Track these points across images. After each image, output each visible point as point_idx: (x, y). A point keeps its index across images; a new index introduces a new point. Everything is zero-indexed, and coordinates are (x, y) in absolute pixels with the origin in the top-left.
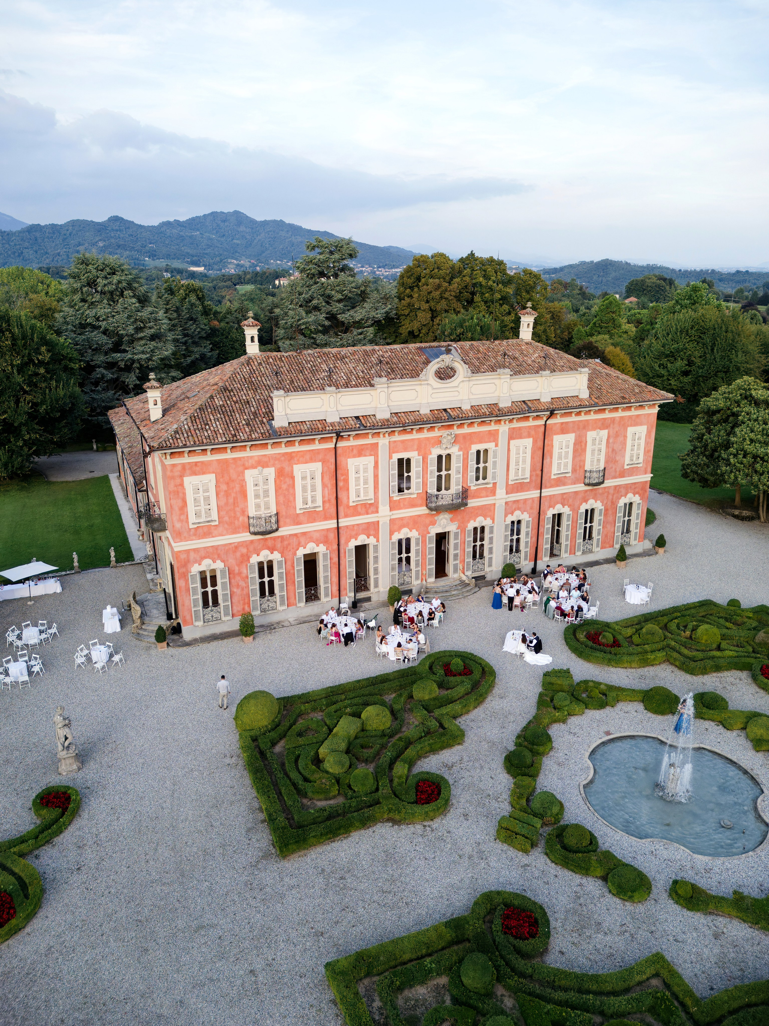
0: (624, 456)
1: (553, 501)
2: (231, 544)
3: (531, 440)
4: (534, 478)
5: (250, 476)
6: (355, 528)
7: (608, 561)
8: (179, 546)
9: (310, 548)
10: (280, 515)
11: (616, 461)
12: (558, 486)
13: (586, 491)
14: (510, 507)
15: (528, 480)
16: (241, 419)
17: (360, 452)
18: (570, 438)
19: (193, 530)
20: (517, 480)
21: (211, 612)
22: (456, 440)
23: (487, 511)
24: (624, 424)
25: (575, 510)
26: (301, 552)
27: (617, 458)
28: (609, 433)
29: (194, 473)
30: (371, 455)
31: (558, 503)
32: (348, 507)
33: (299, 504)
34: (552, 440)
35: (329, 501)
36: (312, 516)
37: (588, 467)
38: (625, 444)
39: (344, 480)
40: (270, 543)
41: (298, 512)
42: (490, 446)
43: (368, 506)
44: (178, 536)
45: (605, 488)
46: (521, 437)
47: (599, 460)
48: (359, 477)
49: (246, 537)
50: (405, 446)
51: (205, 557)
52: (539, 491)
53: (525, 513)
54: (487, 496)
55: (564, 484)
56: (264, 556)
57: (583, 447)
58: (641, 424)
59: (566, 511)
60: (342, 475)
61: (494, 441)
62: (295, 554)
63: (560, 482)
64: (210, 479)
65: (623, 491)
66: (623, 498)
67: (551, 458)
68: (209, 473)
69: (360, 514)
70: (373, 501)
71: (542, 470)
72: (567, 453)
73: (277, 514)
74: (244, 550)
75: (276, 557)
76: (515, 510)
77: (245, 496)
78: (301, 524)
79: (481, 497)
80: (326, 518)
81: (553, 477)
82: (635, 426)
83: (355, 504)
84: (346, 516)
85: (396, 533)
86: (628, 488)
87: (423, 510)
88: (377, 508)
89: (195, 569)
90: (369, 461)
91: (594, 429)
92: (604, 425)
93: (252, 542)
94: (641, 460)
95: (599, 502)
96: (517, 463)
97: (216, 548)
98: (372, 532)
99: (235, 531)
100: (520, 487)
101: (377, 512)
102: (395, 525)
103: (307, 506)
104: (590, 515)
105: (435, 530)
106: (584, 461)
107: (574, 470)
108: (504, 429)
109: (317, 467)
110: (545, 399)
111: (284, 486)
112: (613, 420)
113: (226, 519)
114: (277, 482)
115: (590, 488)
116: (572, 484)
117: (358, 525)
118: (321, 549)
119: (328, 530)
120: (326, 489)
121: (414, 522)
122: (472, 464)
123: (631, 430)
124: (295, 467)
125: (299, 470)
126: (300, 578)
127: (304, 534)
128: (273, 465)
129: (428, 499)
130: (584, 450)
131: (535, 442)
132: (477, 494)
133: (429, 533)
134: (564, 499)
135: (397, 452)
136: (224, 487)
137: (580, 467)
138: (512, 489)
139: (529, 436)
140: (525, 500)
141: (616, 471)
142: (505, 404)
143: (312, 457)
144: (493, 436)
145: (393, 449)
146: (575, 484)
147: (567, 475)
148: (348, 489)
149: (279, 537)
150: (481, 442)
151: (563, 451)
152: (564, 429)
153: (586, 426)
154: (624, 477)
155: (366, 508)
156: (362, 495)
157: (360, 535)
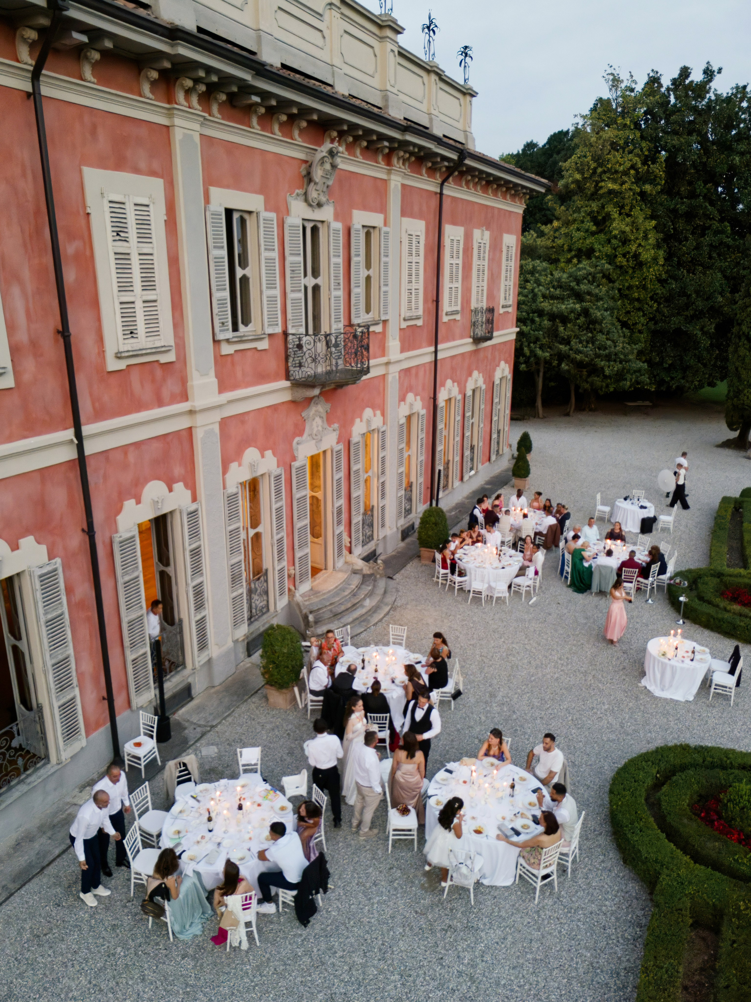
0: (500, 290)
1: (446, 370)
3: (423, 225)
6: (132, 457)
11: (494, 298)
12: (448, 339)
13: (472, 353)
14: (402, 385)
15: (421, 322)
17: (120, 147)
18: (460, 235)
20: (410, 318)
23: (376, 393)
24: (500, 224)
25: (462, 392)
27: (495, 292)
28: (490, 238)
30: (154, 173)
31: (448, 376)
34: (446, 234)
35: (34, 344)
37: (474, 304)
38: (501, 264)
43: (159, 372)
45: (485, 349)
46: (412, 213)
47: (483, 292)
48: (125, 256)
50: (236, 165)
52: (434, 348)
53: (418, 398)
54: (375, 356)
55: (453, 337)
57: (470, 260)
59: (456, 393)
60: (72, 237)
63: (450, 331)
66: (498, 369)
67: (443, 275)
69: (139, 407)
70: (171, 357)
71: (437, 301)
72: (458, 268)
76: (408, 390)
81: (447, 318)
82: (508, 232)
83: (121, 365)
84: (100, 413)
85: (233, 466)
86: (501, 351)
87: (282, 390)
88: (184, 381)
90: (146, 193)
91: (478, 224)
92: (486, 219)
94: (511, 300)
95: (481, 376)
98: (178, 470)
100: (413, 336)
101: (184, 396)
102: (229, 440)
105: (304, 449)
107: (463, 308)
108: (395, 182)
112: (493, 212)
115: (476, 346)
116: (460, 337)
117: (137, 445)
118: (30, 559)
121: (266, 429)
123: (505, 239)
133: (296, 459)
134: (453, 369)
135: (219, 181)
137: (469, 302)
138: (405, 339)
139: (421, 214)
144: (382, 197)
145: (211, 169)
146: (463, 337)
147: (457, 317)
148: (95, 303)
150: (364, 206)
152: (454, 213)
153: (471, 215)
154: (499, 329)
155: (153, 381)
156: (141, 328)
157: (147, 481)
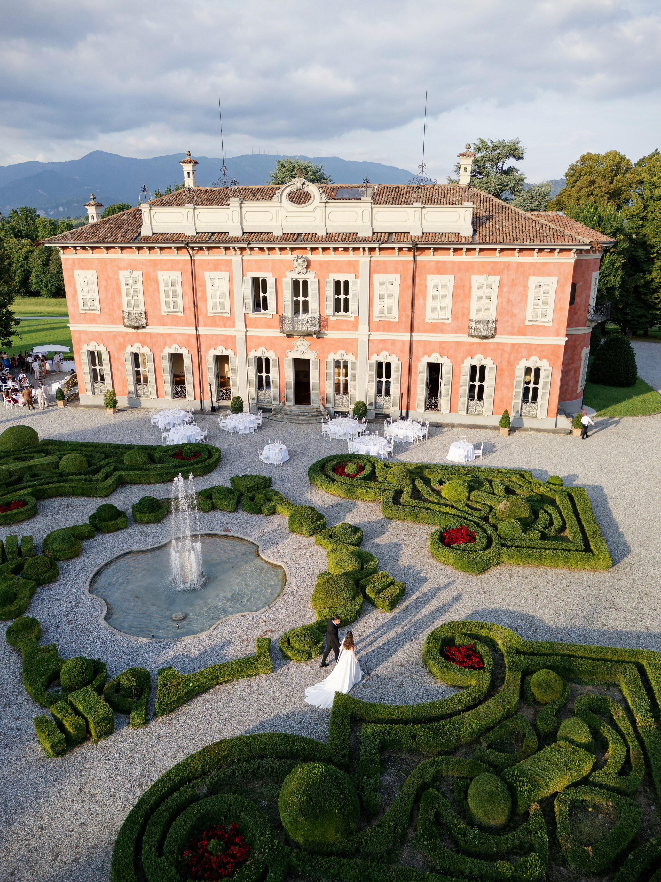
0: (525, 310)
1: (428, 347)
2: (111, 332)
3: (398, 276)
4: (403, 319)
5: (124, 275)
6: (214, 338)
7: (493, 428)
9: (174, 349)
10: (148, 314)
11: (513, 315)
12: (434, 332)
13: (472, 344)
14: (374, 346)
15: (396, 320)
17: (216, 266)
18: (449, 280)
19: (82, 316)
20: (381, 317)
21: (99, 386)
22: (311, 264)
23: (349, 345)
24: (523, 271)
25: (457, 363)
26: (168, 351)
27: (515, 311)
28: (501, 280)
29: (82, 268)
30: (226, 271)
31: (434, 351)
32: (207, 317)
33: (163, 307)
34: (425, 280)
35: (190, 308)
36: (175, 319)
37: (473, 316)
38: (526, 296)
39: (202, 290)
40: (141, 338)
41: (163, 314)
42: (351, 278)
43: (225, 319)
44: (73, 318)
45: (498, 344)
46: (386, 272)
47: (487, 310)
48: (215, 290)
49: (121, 328)
50: (260, 263)
51: (92, 340)
52: (409, 334)
53: (394, 356)
54: (349, 330)
55: (442, 331)
56: (139, 348)
57: (467, 292)
58: (549, 275)
59: (445, 361)
60: (200, 286)
61: (354, 273)
62: (162, 352)
63: (435, 327)
64: (92, 274)
65: (525, 352)
66: (524, 360)
67: (425, 299)
68: (92, 269)
69: (218, 326)
70: (229, 315)
71: (412, 312)
72: (444, 297)
73: (146, 313)
74: (122, 340)
75: (146, 350)
76: (382, 350)
77: (120, 293)
78: (166, 325)
79: (342, 330)
80: (187, 324)
81: (427, 321)
82: (539, 275)
83: (212, 315)
84: (205, 325)
85: (253, 351)
86: (531, 349)
87: (278, 332)
88: (234, 322)
89: (86, 348)
90: (223, 276)
91: (480, 273)
92: (493, 269)
93: (127, 333)
94: (550, 317)
95: (489, 359)
96: (382, 299)
97: (100, 333)
98: (230, 345)
99: (113, 322)
100: (386, 326)
101: (233, 326)
102: (250, 342)
103: (170, 310)
104: (480, 373)
105: (292, 355)
106: (468, 309)
107: (454, 317)
108: (363, 260)
109: (176, 275)
110: (415, 232)
111: (151, 289)
112: (508, 265)
113: (106, 310)
114: (145, 284)
115: (477, 340)
116: (452, 333)
117: (216, 335)
118: (185, 351)
119: (190, 335)
120: (186, 297)
121: (270, 343)
122: (331, 294)
123: (533, 281)
124: (159, 272)
125: (162, 276)
126: (167, 374)
127: (169, 335)
128: (141, 269)
130: (468, 296)
131: (403, 279)
132: (338, 326)
133: (287, 357)
134: (442, 348)
135: (251, 271)
136: (104, 283)
137: (463, 315)
138: (375, 326)
139: (396, 272)
140: (394, 342)
141: (513, 327)
142: (365, 233)
143: (173, 266)
144: (353, 266)
146: (456, 333)
147: (446, 322)
148: (206, 300)
149: (148, 333)
150: (339, 272)
151: (440, 293)
152: (440, 269)
153: (469, 269)
154: (525, 335)
155: (223, 320)
156: (218, 307)
157: (219, 345)
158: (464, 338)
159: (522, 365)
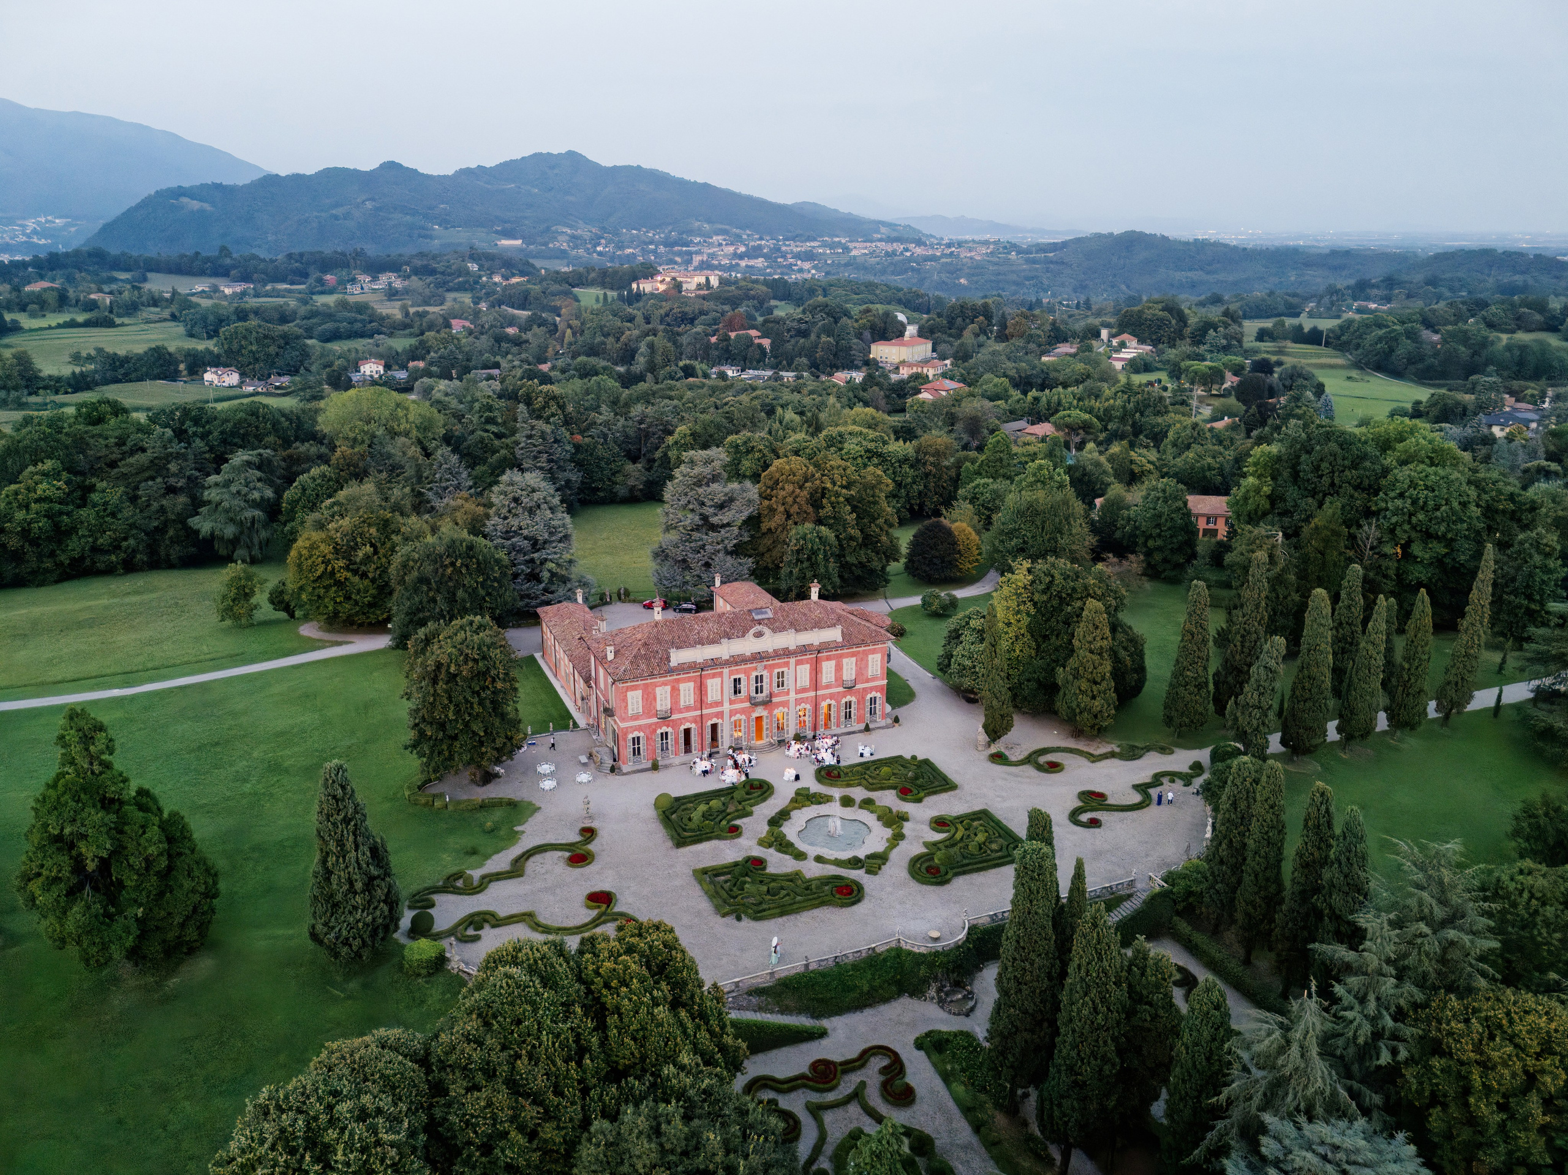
0: (868, 671)
1: (824, 698)
2: (647, 724)
3: (808, 666)
4: (811, 685)
5: (658, 690)
7: (860, 731)
8: (623, 725)
9: (687, 725)
10: (672, 709)
11: (863, 675)
12: (827, 690)
13: (845, 692)
14: (798, 702)
15: (808, 687)
16: (654, 662)
17: (714, 676)
18: (833, 663)
19: (630, 717)
20: (801, 687)
21: (637, 757)
22: (765, 667)
23: (785, 704)
24: (866, 654)
25: (838, 702)
26: (683, 727)
27: (863, 673)
28: (856, 660)
29: (632, 691)
30: (720, 678)
31: (827, 699)
32: (708, 704)
33: (682, 703)
34: (821, 665)
35: (698, 701)
36: (688, 709)
37: (844, 679)
38: (868, 665)
39: (705, 691)
40: (667, 724)
41: (682, 707)
42: (785, 669)
44: (623, 720)
45: (856, 690)
46: (803, 664)
47: (851, 675)
48: (713, 689)
49: (655, 720)
50: (738, 671)
51: (635, 731)
52: (816, 693)
53: (808, 706)
54: (784, 696)
55: (831, 689)
56: (664, 729)
57: (841, 668)
58: (877, 653)
59: (833, 702)
61: (787, 667)
62: (679, 729)
63: (828, 687)
64: (639, 693)
65: (869, 691)
66: (869, 694)
67: (821, 674)
68: (639, 690)
69: (713, 708)
70: (719, 701)
71: (816, 682)
72: (831, 672)
74: (654, 727)
75: (670, 730)
76: (801, 704)
77: (656, 701)
78: (683, 713)
79: (781, 697)
80: (696, 711)
81: (823, 685)
82: (873, 655)
83: (711, 702)
84: (706, 709)
85: (733, 717)
86: (872, 689)
87: (747, 704)
88: (723, 704)
89: (630, 736)
90: (718, 680)
91: (847, 658)
92: (853, 655)
93: (658, 723)
94: (879, 672)
95: (853, 697)
96: (801, 678)
97: (640, 726)
98: (720, 717)
99: (650, 718)
100: (804, 690)
101: (722, 707)
102: (732, 713)
103: (686, 705)
104: (849, 705)
105: (755, 715)
106: (842, 676)
107: (836, 681)
108: (792, 661)
109: (692, 685)
110: (816, 643)
111: (675, 695)
112: (859, 652)
113: (646, 712)
114: (672, 693)
115: (847, 690)
116: (835, 688)
117: (712, 713)
118: (693, 726)
119: (697, 716)
120: (696, 696)
121: (742, 711)
122: (775, 680)
123: (870, 657)
124: (680, 686)
125: (682, 686)
126: (682, 741)
127: (684, 718)
128: (670, 686)
129: (750, 699)
130: (842, 670)
131: (811, 667)
132: (778, 695)
133: (752, 717)
134: (831, 696)
135: (733, 676)
136: (646, 697)
137: (840, 679)
138: (797, 692)
139: (808, 664)
140: (807, 699)
141: (863, 681)
142: (792, 647)
143: (689, 680)
144: (787, 664)
145: (730, 675)
146: (837, 688)
147: (832, 683)
148: (707, 696)
149: (671, 720)
150: (779, 668)
151: (829, 671)
152: (828, 658)
153: (841, 656)
154: (869, 683)
155: (716, 704)
156: (714, 698)
157: (713, 719)
158: (841, 689)
159: (868, 697)
